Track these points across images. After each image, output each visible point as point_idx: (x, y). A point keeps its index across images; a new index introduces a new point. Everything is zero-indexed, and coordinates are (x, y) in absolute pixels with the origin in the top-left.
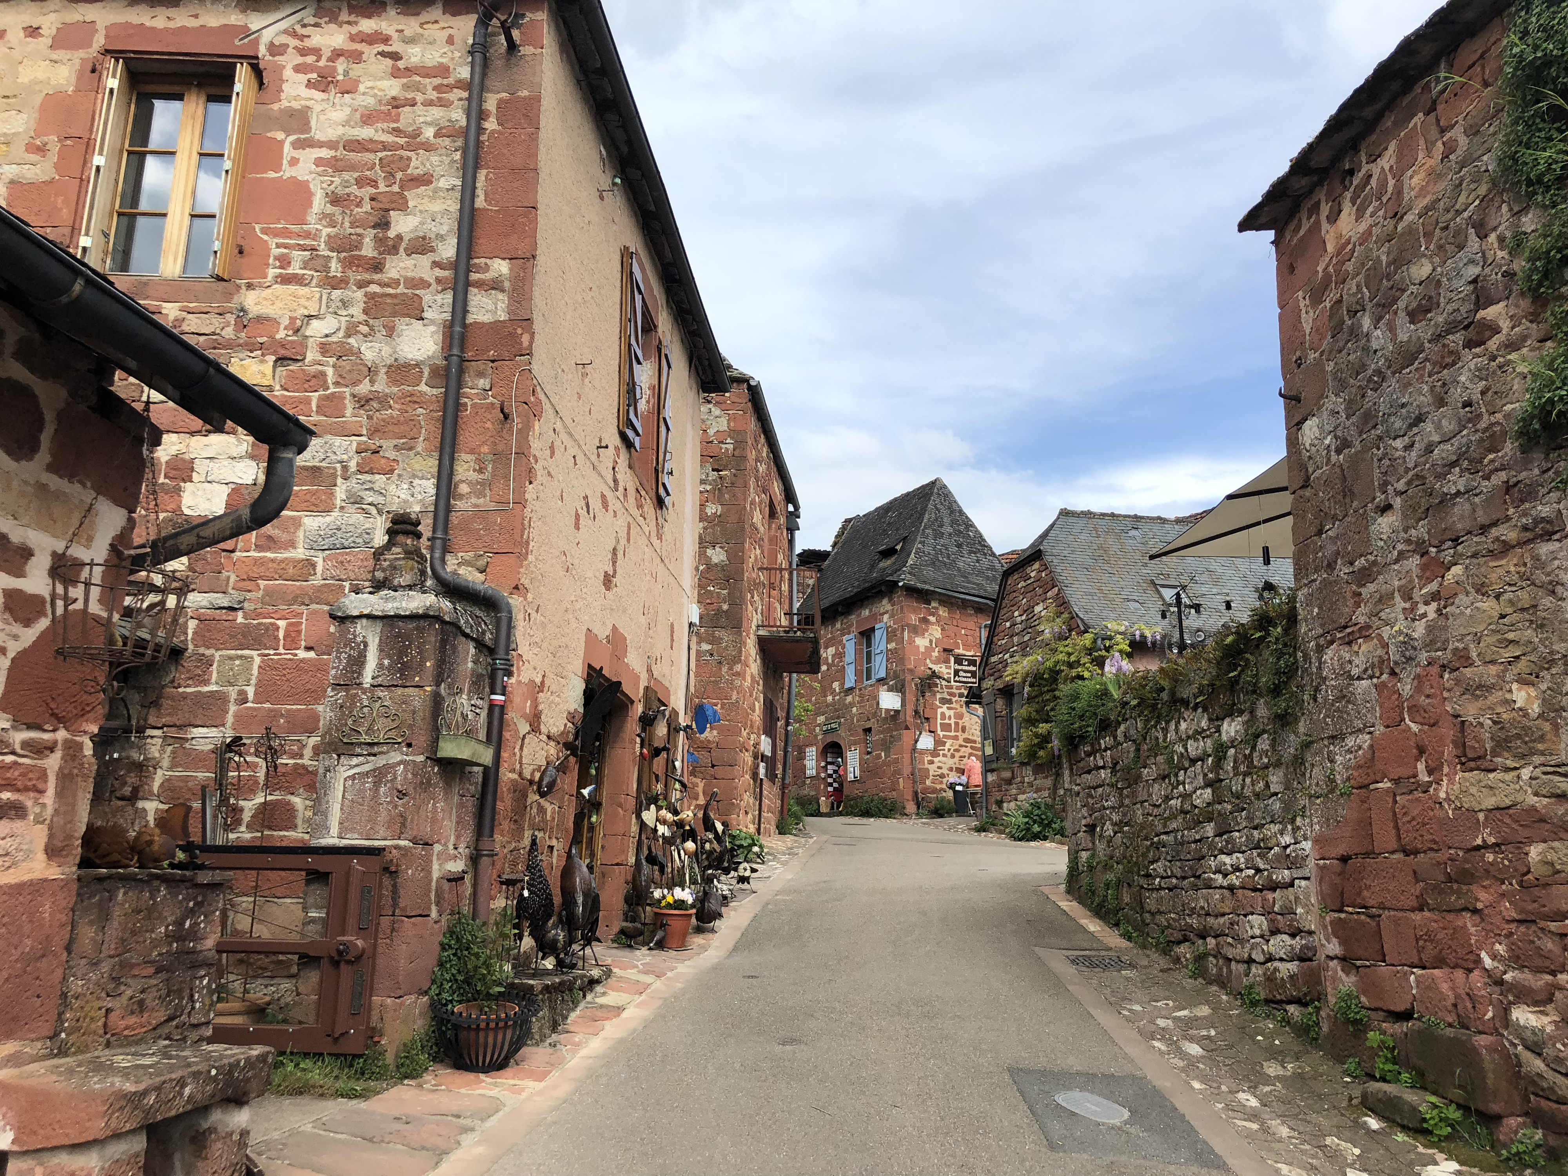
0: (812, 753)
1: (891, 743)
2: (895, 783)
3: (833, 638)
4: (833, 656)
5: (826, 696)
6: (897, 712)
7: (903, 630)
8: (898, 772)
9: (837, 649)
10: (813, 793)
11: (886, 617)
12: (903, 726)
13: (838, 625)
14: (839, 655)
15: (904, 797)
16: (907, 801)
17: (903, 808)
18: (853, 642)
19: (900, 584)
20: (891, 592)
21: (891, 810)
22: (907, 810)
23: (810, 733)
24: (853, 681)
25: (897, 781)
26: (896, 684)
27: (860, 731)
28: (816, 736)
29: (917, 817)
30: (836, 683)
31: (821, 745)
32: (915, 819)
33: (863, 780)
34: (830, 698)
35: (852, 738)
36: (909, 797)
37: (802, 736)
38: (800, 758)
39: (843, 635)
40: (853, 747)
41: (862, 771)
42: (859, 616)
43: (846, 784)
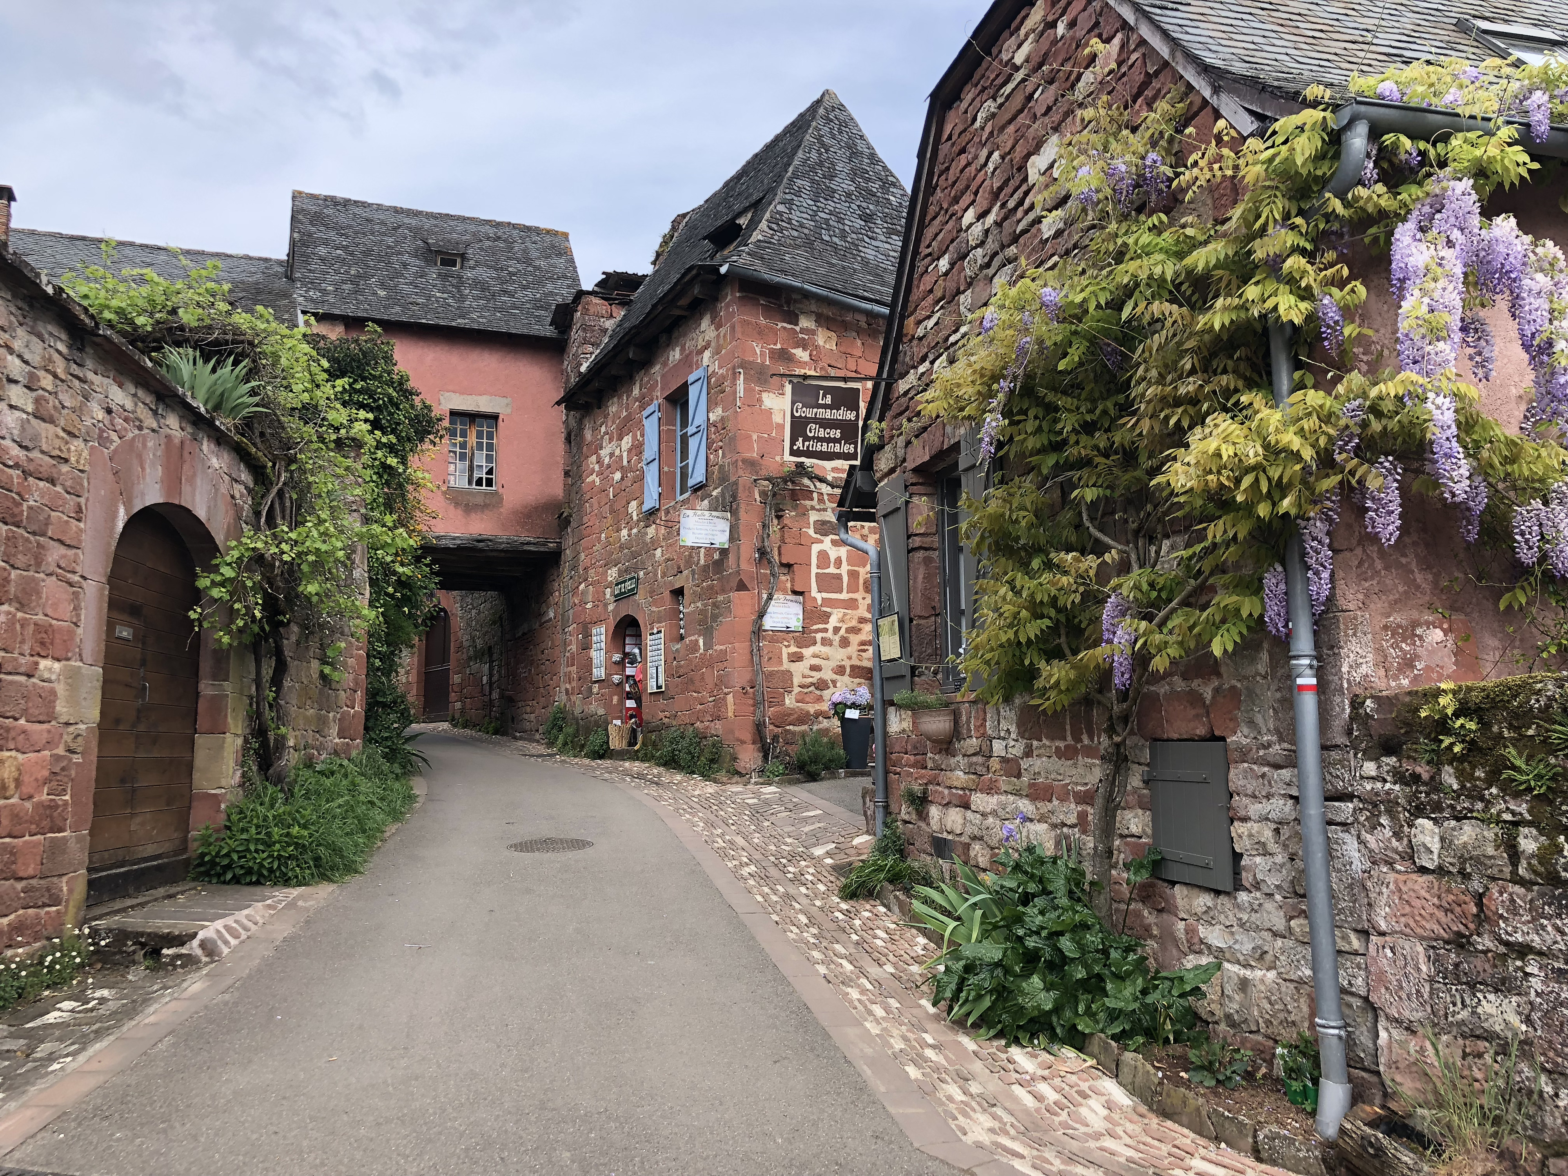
0: (600, 635)
1: (715, 617)
2: (720, 703)
3: (629, 418)
4: (629, 451)
5: (619, 530)
6: (724, 552)
7: (735, 376)
8: (722, 682)
9: (634, 437)
10: (601, 712)
11: (707, 354)
12: (734, 584)
13: (636, 392)
14: (637, 449)
15: (737, 734)
16: (743, 742)
17: (735, 759)
18: (655, 417)
19: (723, 270)
20: (715, 299)
21: (712, 761)
22: (742, 764)
23: (599, 600)
24: (656, 497)
25: (724, 699)
26: (723, 493)
27: (667, 594)
28: (606, 605)
29: (761, 780)
30: (634, 504)
31: (612, 623)
32: (756, 783)
33: (671, 693)
34: (624, 532)
35: (654, 609)
36: (747, 735)
37: (589, 606)
38: (586, 646)
39: (643, 408)
40: (656, 625)
41: (669, 674)
42: (665, 364)
43: (645, 699)
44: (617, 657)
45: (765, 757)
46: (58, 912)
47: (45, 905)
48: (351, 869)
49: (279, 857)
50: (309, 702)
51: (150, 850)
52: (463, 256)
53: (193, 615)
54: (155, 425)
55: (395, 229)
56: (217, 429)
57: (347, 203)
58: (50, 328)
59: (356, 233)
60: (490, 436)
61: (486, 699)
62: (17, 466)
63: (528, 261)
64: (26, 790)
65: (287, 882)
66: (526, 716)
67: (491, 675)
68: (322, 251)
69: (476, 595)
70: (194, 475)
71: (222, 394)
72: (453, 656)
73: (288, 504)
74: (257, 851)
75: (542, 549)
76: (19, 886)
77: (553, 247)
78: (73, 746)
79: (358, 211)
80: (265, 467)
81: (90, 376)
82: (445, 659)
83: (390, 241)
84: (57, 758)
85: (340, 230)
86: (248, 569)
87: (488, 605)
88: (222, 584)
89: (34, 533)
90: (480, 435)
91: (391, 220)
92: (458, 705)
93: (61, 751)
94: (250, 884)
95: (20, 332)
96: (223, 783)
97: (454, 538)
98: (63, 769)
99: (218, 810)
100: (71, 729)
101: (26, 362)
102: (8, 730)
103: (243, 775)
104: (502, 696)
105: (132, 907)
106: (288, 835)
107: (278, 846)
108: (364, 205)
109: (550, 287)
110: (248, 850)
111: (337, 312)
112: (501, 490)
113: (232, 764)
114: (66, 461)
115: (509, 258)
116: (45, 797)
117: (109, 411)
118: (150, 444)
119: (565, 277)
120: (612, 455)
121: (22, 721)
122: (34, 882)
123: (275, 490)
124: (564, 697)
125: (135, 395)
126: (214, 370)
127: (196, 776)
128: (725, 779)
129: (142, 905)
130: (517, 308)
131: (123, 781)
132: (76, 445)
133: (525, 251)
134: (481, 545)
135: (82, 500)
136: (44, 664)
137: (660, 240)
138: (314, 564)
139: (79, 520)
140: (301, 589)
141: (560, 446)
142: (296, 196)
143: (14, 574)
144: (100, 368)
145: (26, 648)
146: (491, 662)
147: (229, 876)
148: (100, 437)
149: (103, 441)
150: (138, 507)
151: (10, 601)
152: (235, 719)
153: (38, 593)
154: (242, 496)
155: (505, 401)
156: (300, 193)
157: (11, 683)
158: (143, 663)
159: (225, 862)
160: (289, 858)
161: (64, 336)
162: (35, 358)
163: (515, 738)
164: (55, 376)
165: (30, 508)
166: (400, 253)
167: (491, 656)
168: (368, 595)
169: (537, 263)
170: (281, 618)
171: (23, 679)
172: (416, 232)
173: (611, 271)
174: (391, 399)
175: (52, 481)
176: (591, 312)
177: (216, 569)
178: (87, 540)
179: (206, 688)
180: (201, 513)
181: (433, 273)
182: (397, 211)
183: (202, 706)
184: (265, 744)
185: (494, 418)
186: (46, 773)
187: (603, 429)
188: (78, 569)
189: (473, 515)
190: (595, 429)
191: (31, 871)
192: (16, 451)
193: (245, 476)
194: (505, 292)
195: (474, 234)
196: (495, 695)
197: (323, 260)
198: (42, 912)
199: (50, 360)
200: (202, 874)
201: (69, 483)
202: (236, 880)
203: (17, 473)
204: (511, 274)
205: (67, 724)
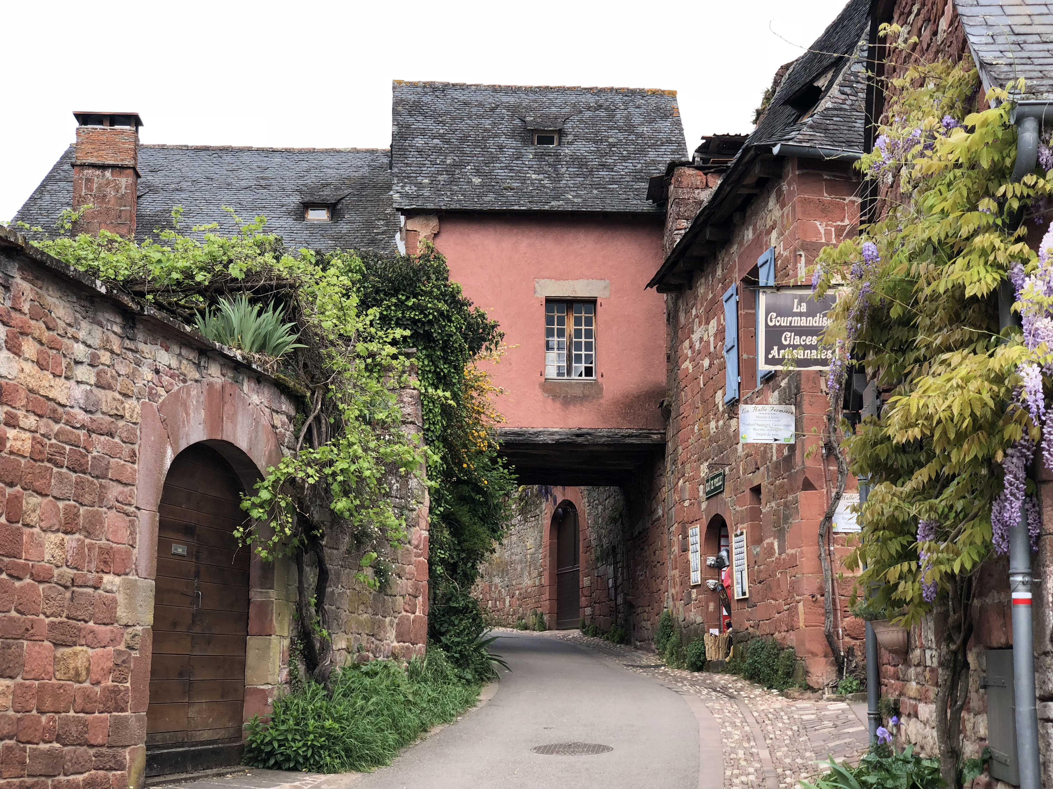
0: (696, 535)
1: (786, 518)
2: (792, 611)
3: (714, 301)
4: (715, 335)
5: (708, 422)
6: (792, 448)
7: (797, 257)
8: (794, 589)
9: (719, 321)
10: (699, 619)
11: (774, 234)
12: (800, 483)
13: (719, 273)
14: (721, 333)
15: (808, 646)
16: (814, 655)
17: (807, 673)
18: (733, 301)
19: (776, 150)
20: (779, 177)
21: (789, 675)
22: (814, 678)
23: (695, 498)
24: (735, 386)
25: (796, 607)
26: (789, 383)
27: (748, 491)
28: (699, 503)
29: (833, 696)
30: (720, 393)
31: (705, 521)
32: (829, 700)
33: (754, 600)
34: (713, 424)
35: (738, 508)
36: (818, 646)
37: (686, 504)
38: (685, 549)
39: (724, 289)
40: (740, 526)
41: (752, 580)
42: (741, 244)
43: (734, 606)
44: (711, 560)
45: (840, 672)
46: (122, 776)
47: (111, 769)
48: (377, 761)
49: (313, 746)
50: (362, 607)
51: (206, 735)
52: (561, 133)
53: (237, 534)
54: (197, 376)
55: (493, 110)
56: (255, 371)
57: (445, 87)
58: (107, 316)
59: (453, 119)
60: (589, 322)
61: (612, 604)
62: (83, 427)
63: (630, 128)
64: (94, 677)
65: (319, 769)
66: (644, 623)
67: (615, 578)
68: (419, 142)
69: (601, 489)
70: (235, 414)
71: (265, 336)
72: (582, 557)
73: (324, 429)
74: (294, 740)
75: (645, 441)
76: (92, 751)
77: (658, 109)
78: (132, 643)
79: (457, 94)
80: (305, 396)
81: (141, 346)
82: (575, 561)
83: (487, 123)
84: (119, 653)
85: (437, 117)
86: (282, 491)
87: (611, 500)
88: (261, 506)
89: (97, 477)
90: (578, 322)
91: (490, 100)
92: (588, 611)
93: (122, 647)
94: (289, 769)
95: (85, 325)
96: (270, 680)
97: (552, 434)
98: (124, 662)
99: (266, 704)
100: (130, 630)
101: (89, 346)
102: (80, 630)
103: (290, 673)
104: (626, 602)
105: (186, 780)
106: (323, 727)
107: (312, 736)
108: (463, 87)
109: (652, 155)
110: (286, 739)
111: (430, 206)
112: (600, 380)
113: (278, 663)
114: (122, 417)
115: (611, 128)
116: (110, 683)
117: (157, 372)
118: (194, 393)
119: (670, 142)
120: (701, 339)
121: (91, 623)
122: (104, 750)
123: (311, 418)
124: (671, 603)
125: (180, 354)
126: (259, 314)
127: (248, 673)
128: (796, 694)
129: (194, 779)
130: (614, 183)
131: (181, 674)
132: (130, 403)
133: (628, 118)
134: (580, 440)
135: (136, 447)
136: (107, 578)
137: (762, 96)
138: (343, 483)
139: (133, 463)
140: (332, 506)
141: (662, 328)
142: (397, 86)
143: (82, 510)
144: (149, 338)
145: (93, 567)
146: (616, 563)
147: (272, 762)
148: (150, 393)
149: (152, 396)
150: (183, 446)
151: (79, 531)
152: (281, 622)
153: (101, 523)
154: (283, 424)
155: (602, 284)
156: (400, 82)
157: (81, 594)
158: (197, 575)
159: (268, 749)
160: (322, 747)
161: (118, 320)
162: (96, 341)
163: (636, 647)
164: (112, 352)
165: (94, 458)
166: (496, 136)
167: (615, 557)
168: (427, 503)
169: (640, 129)
170: (316, 532)
171: (90, 590)
172: (514, 110)
173: (710, 134)
174: (441, 314)
175: (112, 435)
176: (685, 183)
177: (255, 493)
178: (140, 479)
179: (256, 595)
180: (242, 443)
181: (529, 153)
182: (495, 89)
183: (252, 611)
184: (309, 646)
185: (591, 303)
186: (111, 664)
187: (694, 312)
188: (133, 502)
189: (572, 407)
190: (688, 312)
191: (100, 741)
192: (82, 416)
193: (286, 406)
194: (603, 166)
195: (574, 106)
196: (620, 600)
197: (419, 151)
198: (110, 774)
199: (108, 341)
200: (250, 758)
201: (124, 435)
202: (278, 766)
203: (82, 433)
204: (612, 145)
205: (127, 626)
